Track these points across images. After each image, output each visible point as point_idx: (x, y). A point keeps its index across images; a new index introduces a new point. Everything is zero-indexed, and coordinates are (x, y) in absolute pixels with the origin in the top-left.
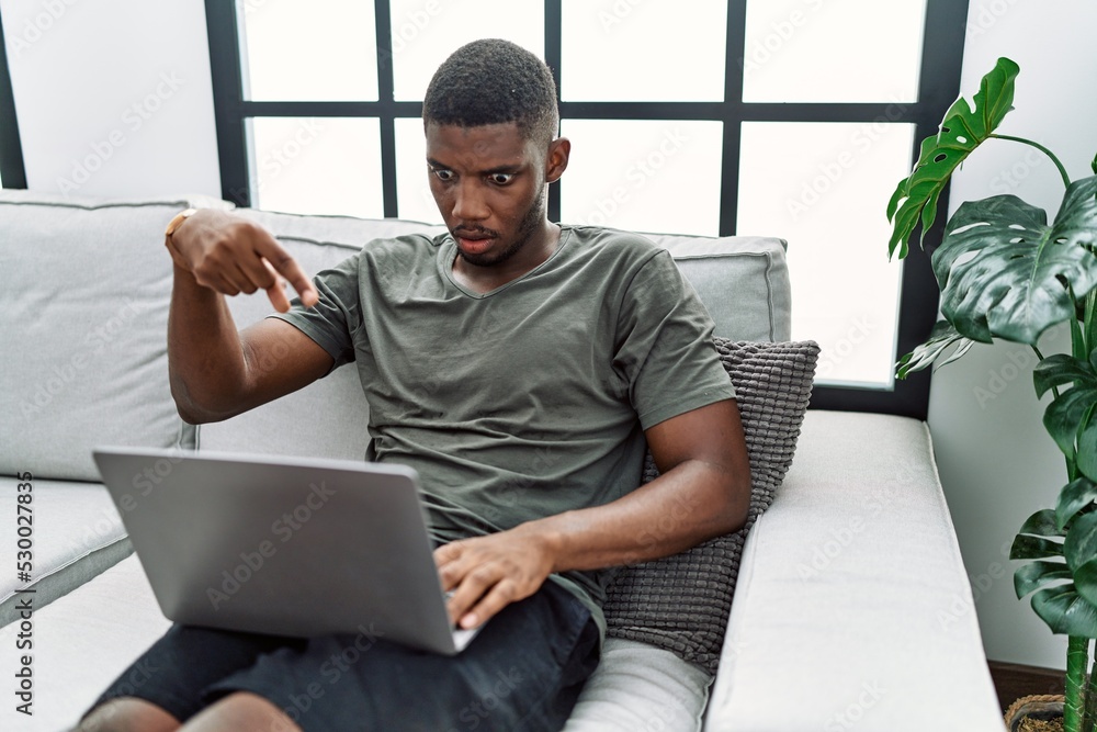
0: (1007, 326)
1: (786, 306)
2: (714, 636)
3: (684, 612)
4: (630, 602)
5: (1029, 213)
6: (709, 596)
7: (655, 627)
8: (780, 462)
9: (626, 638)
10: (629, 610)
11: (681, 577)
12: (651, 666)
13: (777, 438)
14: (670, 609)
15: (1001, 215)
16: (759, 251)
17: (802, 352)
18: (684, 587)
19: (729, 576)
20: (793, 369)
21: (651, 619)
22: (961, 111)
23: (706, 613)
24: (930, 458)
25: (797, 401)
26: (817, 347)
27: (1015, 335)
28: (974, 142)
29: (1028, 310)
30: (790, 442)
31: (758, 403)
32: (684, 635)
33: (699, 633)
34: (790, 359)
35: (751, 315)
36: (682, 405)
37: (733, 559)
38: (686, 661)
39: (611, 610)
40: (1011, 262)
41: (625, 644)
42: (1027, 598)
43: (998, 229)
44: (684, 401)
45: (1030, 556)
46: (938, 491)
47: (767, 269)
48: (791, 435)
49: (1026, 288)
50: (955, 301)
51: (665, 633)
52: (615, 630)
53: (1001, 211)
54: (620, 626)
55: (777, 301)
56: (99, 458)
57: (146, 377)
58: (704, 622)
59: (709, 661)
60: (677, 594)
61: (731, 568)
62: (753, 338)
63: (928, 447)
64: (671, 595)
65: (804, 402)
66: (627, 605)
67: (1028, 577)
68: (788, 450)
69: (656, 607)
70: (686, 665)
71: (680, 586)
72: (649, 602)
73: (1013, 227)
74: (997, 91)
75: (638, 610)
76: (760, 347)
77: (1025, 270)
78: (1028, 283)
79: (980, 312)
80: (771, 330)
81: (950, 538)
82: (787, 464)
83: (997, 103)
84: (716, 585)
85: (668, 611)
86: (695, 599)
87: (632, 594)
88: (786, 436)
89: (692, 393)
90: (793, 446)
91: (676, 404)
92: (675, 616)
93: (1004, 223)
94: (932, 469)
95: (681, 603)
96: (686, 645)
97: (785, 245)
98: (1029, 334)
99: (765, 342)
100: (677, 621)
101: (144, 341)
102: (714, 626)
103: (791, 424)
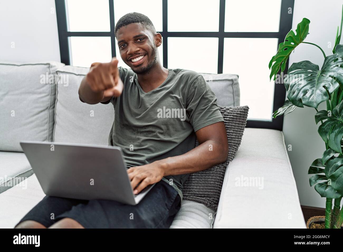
0: (308, 102)
1: (238, 95)
2: (216, 199)
3: (207, 192)
4: (190, 189)
5: (314, 66)
6: (215, 187)
7: (198, 196)
8: (237, 143)
9: (189, 200)
10: (190, 191)
11: (206, 181)
12: (197, 209)
13: (236, 136)
14: (203, 191)
15: (305, 67)
16: (230, 78)
17: (243, 109)
18: (207, 184)
19: (221, 180)
20: (241, 114)
21: (196, 194)
22: (292, 35)
23: (214, 192)
24: (283, 143)
25: (242, 124)
26: (248, 107)
27: (311, 105)
28: (296, 44)
29: (315, 97)
30: (240, 137)
31: (230, 125)
32: (207, 199)
33: (211, 198)
34: (240, 111)
35: (228, 98)
36: (206, 123)
37: (222, 175)
38: (208, 207)
39: (184, 191)
40: (309, 82)
41: (188, 202)
42: (313, 186)
43: (304, 72)
44: (207, 122)
45: (314, 173)
46: (286, 153)
47: (233, 84)
48: (240, 135)
49: (314, 90)
50: (291, 94)
51: (201, 198)
52: (185, 197)
53: (305, 66)
54: (187, 196)
55: (236, 94)
56: (22, 144)
57: (37, 119)
58: (213, 195)
59: (215, 207)
60: (204, 186)
61: (222, 178)
62: (228, 105)
63: (283, 139)
64: (203, 186)
65: (244, 125)
66: (189, 189)
67: (314, 180)
68: (239, 140)
69: (198, 190)
70: (207, 208)
71: (206, 183)
72: (196, 189)
73: (308, 71)
74: (303, 28)
75: (192, 191)
76: (230, 108)
77: (313, 84)
78: (314, 89)
79: (300, 97)
80: (234, 103)
81: (290, 168)
82: (239, 144)
83: (303, 32)
84: (217, 183)
85: (202, 191)
86: (210, 188)
87: (191, 186)
88: (239, 135)
89: (210, 120)
90: (241, 138)
91: (205, 123)
92: (204, 193)
93: (306, 69)
94: (284, 146)
95: (206, 189)
96: (208, 202)
97: (238, 77)
98: (315, 105)
99: (232, 107)
100: (204, 195)
101: (36, 107)
102: (216, 196)
103: (240, 131)
